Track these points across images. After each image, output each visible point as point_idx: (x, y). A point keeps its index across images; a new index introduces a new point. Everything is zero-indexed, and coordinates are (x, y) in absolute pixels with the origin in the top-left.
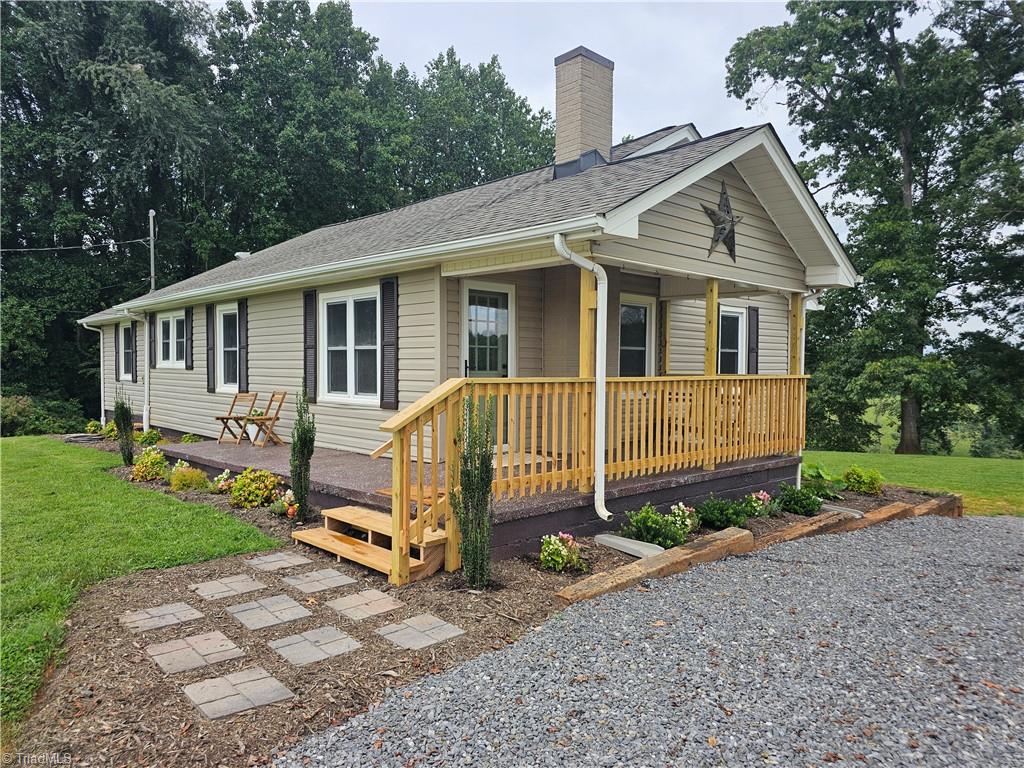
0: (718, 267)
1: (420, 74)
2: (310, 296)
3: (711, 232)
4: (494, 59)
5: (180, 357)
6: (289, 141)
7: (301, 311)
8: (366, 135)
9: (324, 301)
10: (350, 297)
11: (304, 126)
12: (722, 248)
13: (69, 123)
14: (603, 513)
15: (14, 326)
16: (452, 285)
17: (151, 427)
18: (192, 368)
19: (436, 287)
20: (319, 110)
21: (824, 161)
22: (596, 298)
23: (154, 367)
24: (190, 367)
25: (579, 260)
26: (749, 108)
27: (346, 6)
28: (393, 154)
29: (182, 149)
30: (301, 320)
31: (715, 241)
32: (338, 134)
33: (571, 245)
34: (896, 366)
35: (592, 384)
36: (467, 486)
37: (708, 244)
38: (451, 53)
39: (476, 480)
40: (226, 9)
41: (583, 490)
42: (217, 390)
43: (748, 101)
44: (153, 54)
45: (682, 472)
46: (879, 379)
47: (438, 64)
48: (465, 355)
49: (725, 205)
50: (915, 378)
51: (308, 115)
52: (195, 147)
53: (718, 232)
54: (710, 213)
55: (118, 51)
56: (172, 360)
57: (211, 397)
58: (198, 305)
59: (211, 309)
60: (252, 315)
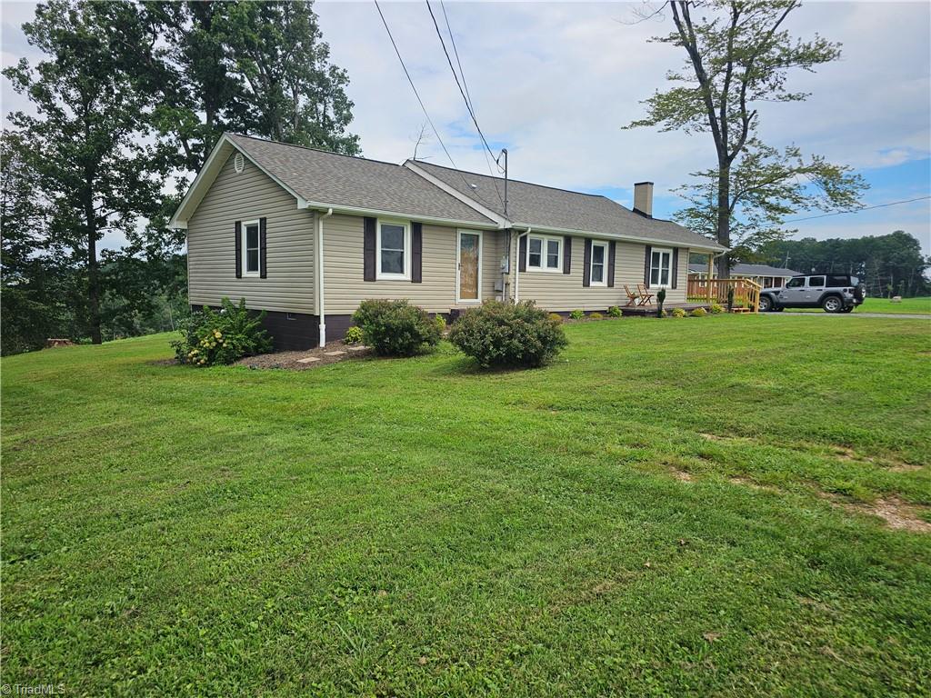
2: (648, 248)
5: (553, 262)
7: (645, 253)
9: (652, 251)
10: (661, 251)
18: (569, 273)
19: (688, 254)
23: (524, 271)
24: (566, 271)
30: (645, 256)
56: (544, 267)
57: (586, 289)
58: (579, 237)
59: (588, 241)
60: (618, 248)
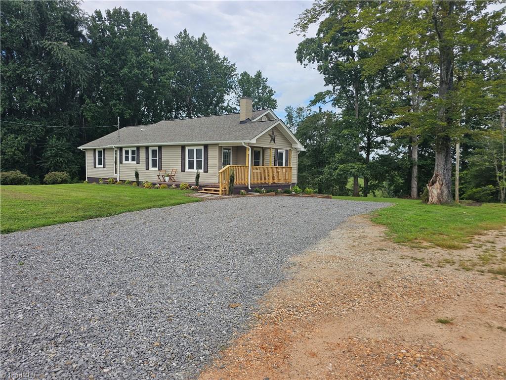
0: (272, 145)
1: (173, 42)
2: (183, 147)
3: (270, 139)
4: (204, 35)
5: (133, 159)
6: (126, 74)
7: (181, 150)
8: (155, 71)
9: (187, 149)
10: (195, 148)
11: (131, 68)
12: (273, 141)
13: (33, 63)
14: (250, 188)
15: (14, 146)
16: (220, 148)
17: (120, 180)
18: (139, 163)
19: (218, 148)
20: (138, 62)
21: (328, 92)
22: (249, 152)
23: (122, 163)
24: (138, 163)
25: (246, 146)
26: (305, 67)
27: (145, 15)
28: (167, 80)
29: (81, 75)
30: (181, 153)
31: (271, 140)
32: (145, 71)
33: (245, 144)
34: (348, 166)
35: (248, 167)
36: (231, 181)
37: (270, 141)
38: (185, 31)
39: (232, 180)
40: (94, 15)
41: (246, 185)
42: (150, 169)
43: (304, 65)
44: (68, 36)
45: (264, 184)
46: (343, 171)
47: (180, 36)
48: (223, 162)
49: (273, 134)
50: (353, 170)
51: (133, 64)
52: (86, 75)
53: (272, 139)
54: (270, 135)
55: (54, 35)
56: (130, 161)
57: (147, 171)
58: (142, 147)
59: (147, 148)
60: (163, 151)
